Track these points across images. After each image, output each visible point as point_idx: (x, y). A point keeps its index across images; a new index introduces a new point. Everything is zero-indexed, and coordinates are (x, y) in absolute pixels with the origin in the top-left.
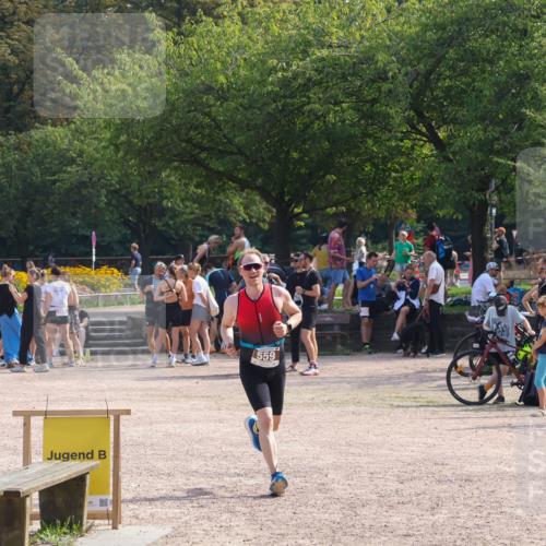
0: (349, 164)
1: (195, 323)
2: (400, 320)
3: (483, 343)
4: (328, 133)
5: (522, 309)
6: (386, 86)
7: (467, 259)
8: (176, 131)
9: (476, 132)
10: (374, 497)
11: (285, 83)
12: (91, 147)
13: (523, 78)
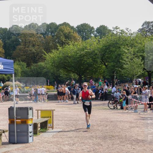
0: (91, 69)
1: (66, 95)
2: (100, 95)
3: (114, 99)
4: (88, 64)
5: (120, 93)
6: (97, 56)
7: (111, 85)
8: (62, 63)
9: (112, 64)
10: (96, 124)
11: (80, 55)
12: (48, 66)
13: (119, 55)
